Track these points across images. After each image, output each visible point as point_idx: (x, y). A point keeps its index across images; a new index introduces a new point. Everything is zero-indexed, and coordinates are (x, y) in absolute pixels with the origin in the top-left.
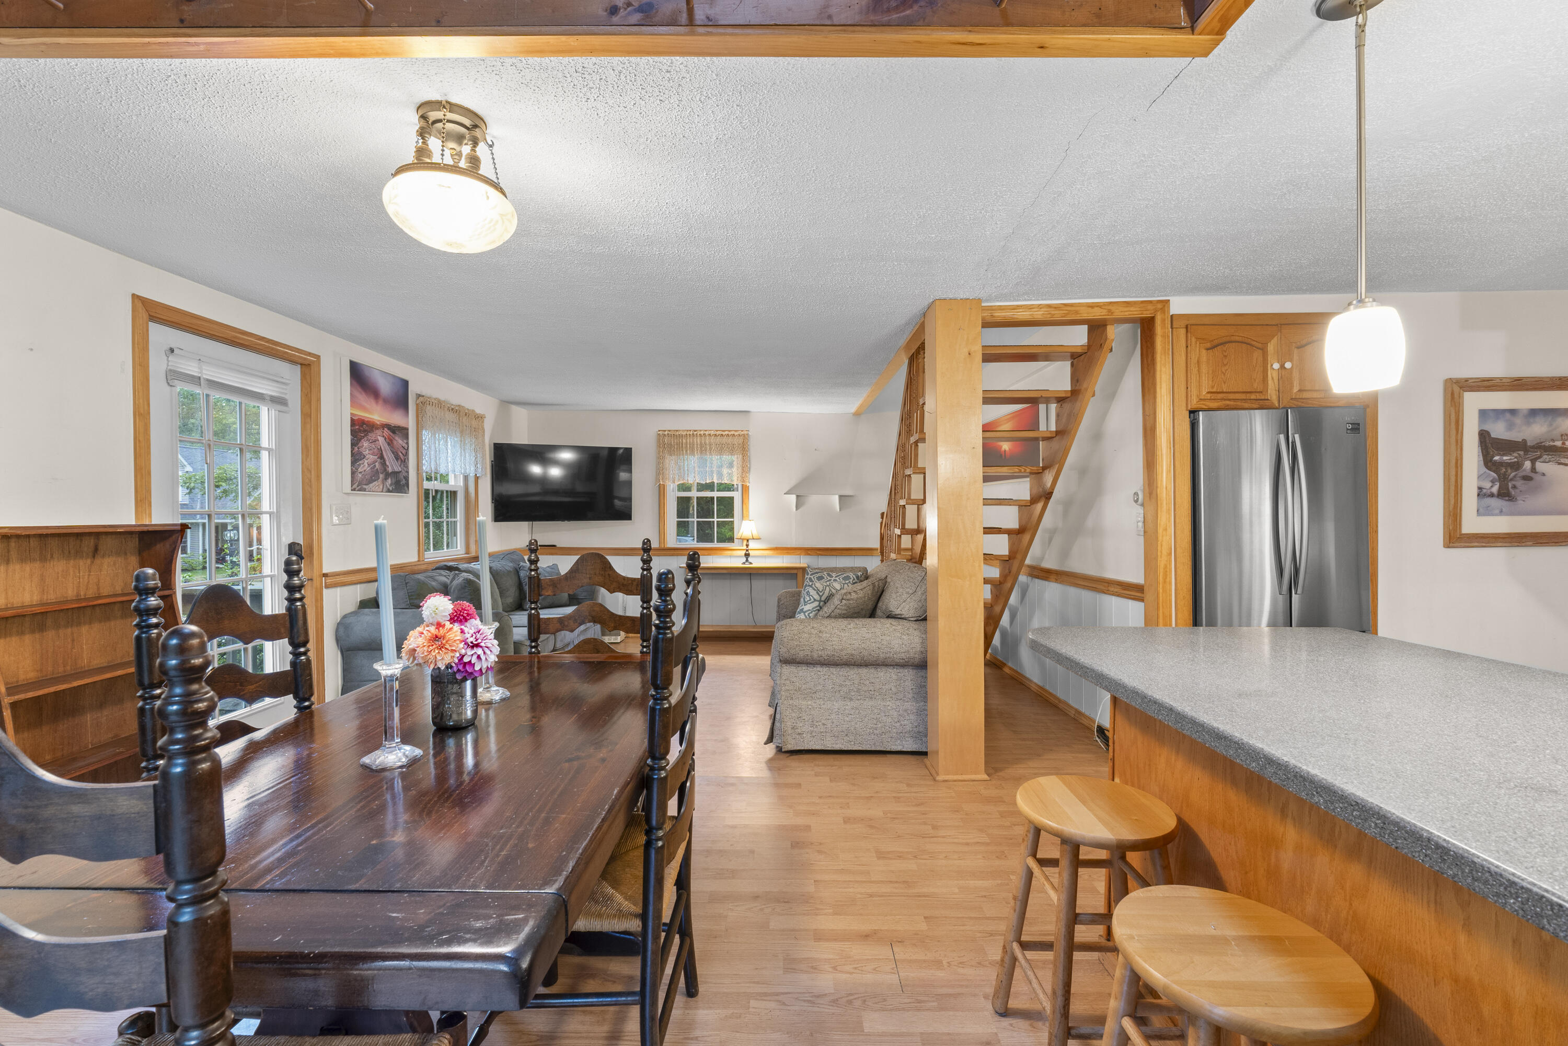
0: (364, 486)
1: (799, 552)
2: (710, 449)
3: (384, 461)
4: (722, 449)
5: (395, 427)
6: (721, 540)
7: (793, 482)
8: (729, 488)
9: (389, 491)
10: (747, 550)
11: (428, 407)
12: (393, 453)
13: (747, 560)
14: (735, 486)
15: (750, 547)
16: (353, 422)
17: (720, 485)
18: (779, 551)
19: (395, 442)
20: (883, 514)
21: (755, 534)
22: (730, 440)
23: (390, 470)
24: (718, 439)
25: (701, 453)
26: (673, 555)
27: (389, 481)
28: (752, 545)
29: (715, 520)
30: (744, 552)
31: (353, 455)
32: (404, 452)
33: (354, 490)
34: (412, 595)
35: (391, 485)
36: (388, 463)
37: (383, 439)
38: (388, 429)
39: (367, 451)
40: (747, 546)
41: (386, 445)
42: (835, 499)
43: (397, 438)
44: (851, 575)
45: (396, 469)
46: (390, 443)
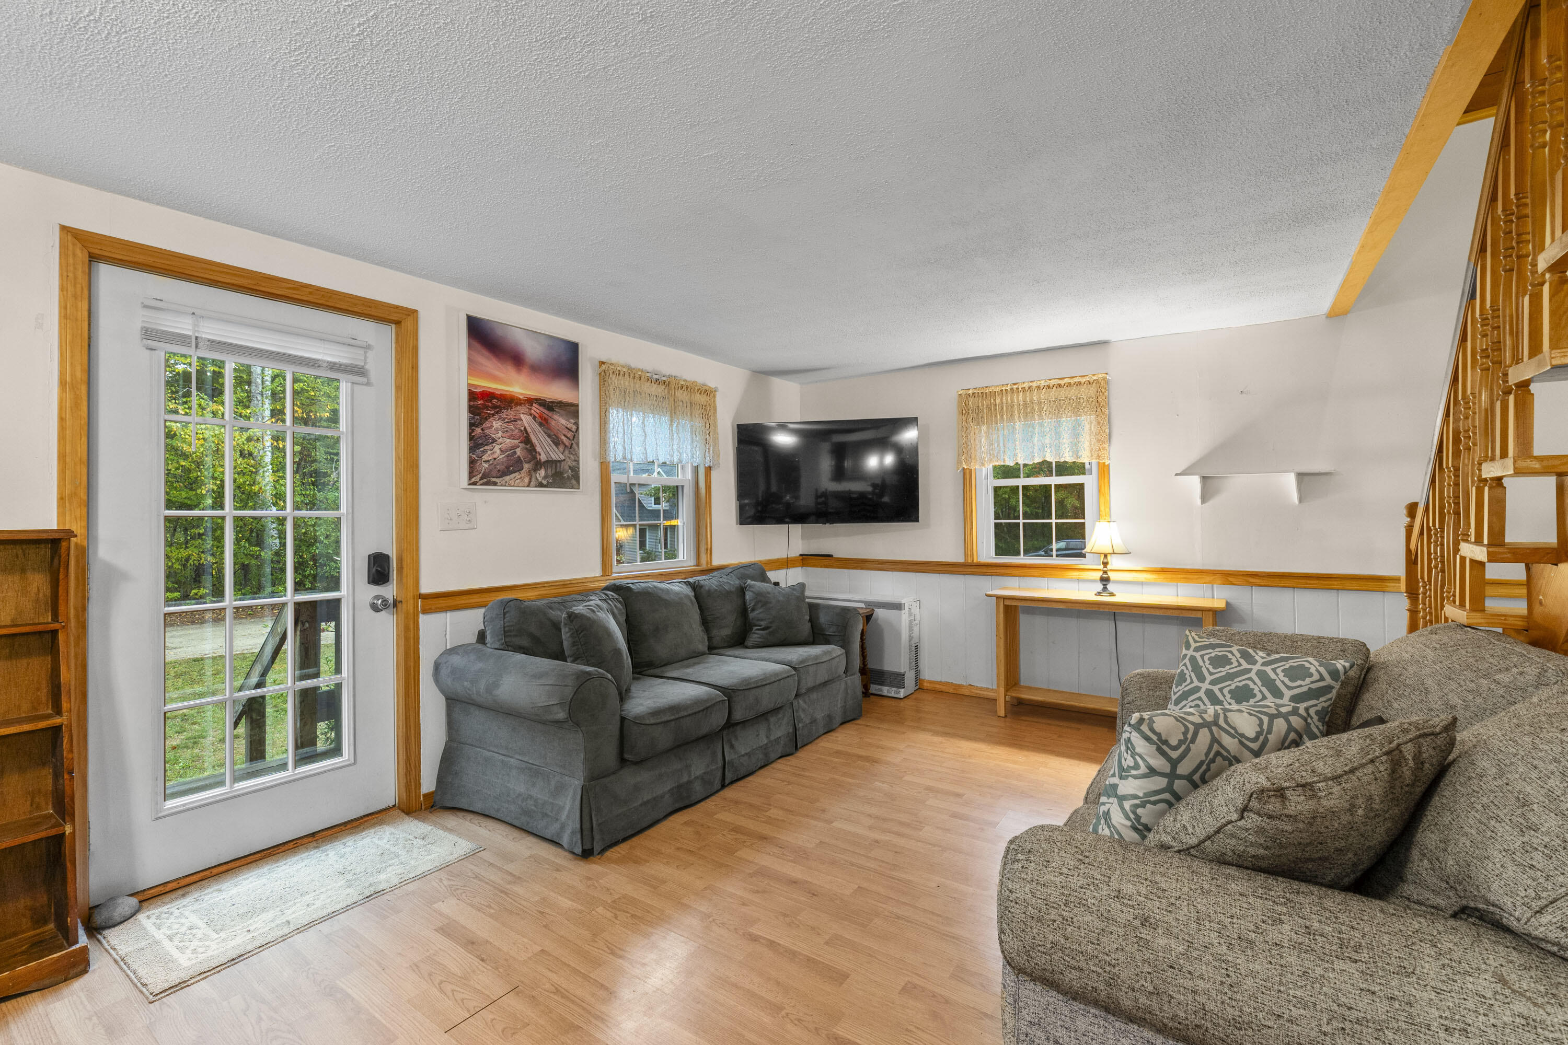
0: (494, 480)
1: (1209, 578)
2: (1040, 410)
3: (533, 446)
4: (1059, 407)
5: (553, 402)
6: (1064, 553)
7: (1193, 454)
8: (1078, 468)
9: (541, 485)
10: (1105, 572)
11: (613, 377)
12: (549, 436)
13: (1105, 588)
14: (1087, 466)
15: (1109, 567)
16: (473, 396)
17: (1059, 465)
18: (1169, 576)
19: (553, 423)
20: (1412, 509)
21: (1119, 546)
22: (1073, 392)
23: (543, 458)
24: (1053, 393)
25: (1026, 415)
26: (984, 574)
27: (542, 472)
28: (1115, 563)
29: (1054, 521)
30: (1100, 573)
31: (471, 438)
32: (570, 435)
33: (475, 484)
34: (509, 631)
35: (545, 477)
36: (539, 449)
37: (529, 418)
38: (540, 405)
39: (500, 434)
40: (1105, 564)
41: (537, 427)
42: (1290, 480)
43: (556, 417)
44: (1313, 665)
45: (554, 457)
46: (544, 422)
